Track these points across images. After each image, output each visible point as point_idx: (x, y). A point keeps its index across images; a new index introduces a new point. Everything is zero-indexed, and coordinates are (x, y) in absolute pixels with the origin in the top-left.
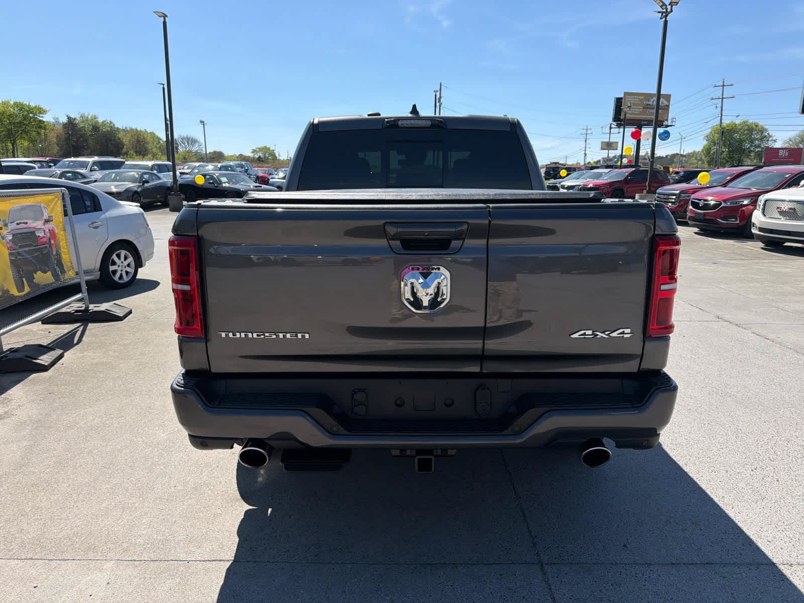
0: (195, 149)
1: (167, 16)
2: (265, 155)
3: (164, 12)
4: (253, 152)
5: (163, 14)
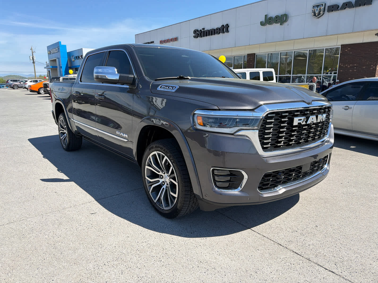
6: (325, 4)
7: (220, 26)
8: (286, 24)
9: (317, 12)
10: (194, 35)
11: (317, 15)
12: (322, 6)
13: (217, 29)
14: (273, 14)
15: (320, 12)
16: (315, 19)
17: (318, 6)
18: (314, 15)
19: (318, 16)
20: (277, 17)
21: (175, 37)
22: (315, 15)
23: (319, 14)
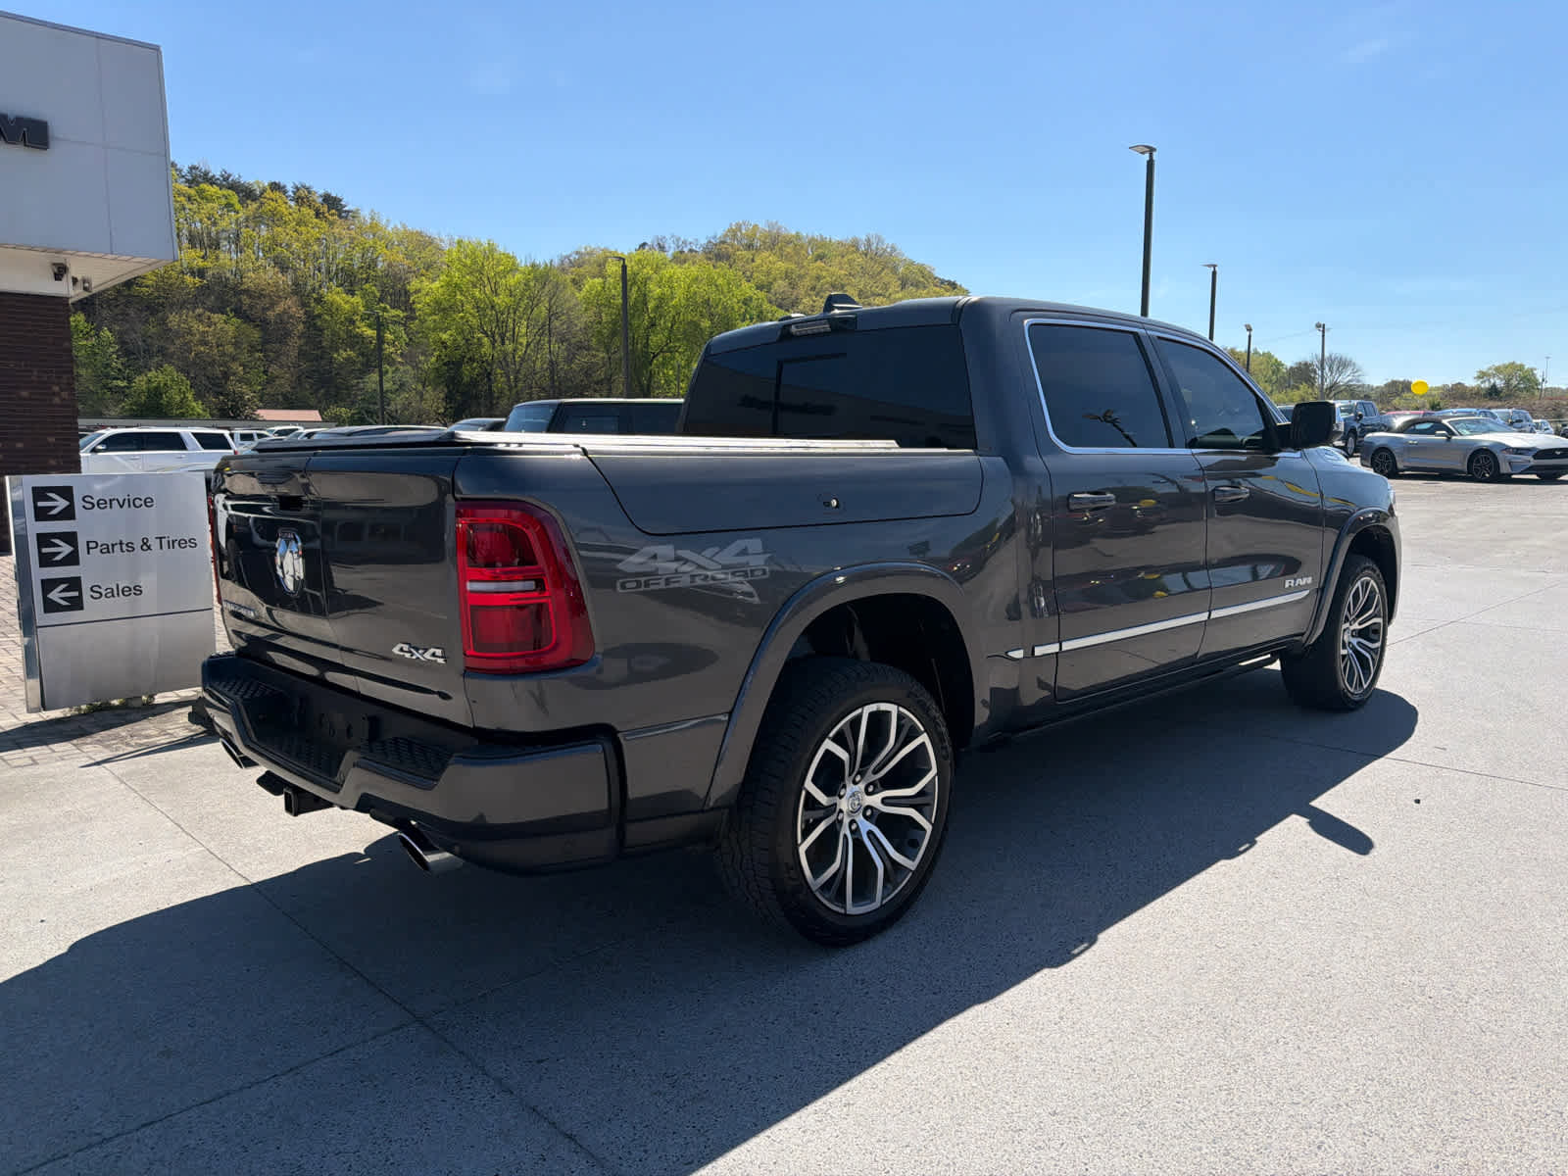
0: (1344, 379)
1: (1154, 150)
2: (1508, 383)
3: (1146, 144)
4: (1479, 377)
5: (1146, 147)
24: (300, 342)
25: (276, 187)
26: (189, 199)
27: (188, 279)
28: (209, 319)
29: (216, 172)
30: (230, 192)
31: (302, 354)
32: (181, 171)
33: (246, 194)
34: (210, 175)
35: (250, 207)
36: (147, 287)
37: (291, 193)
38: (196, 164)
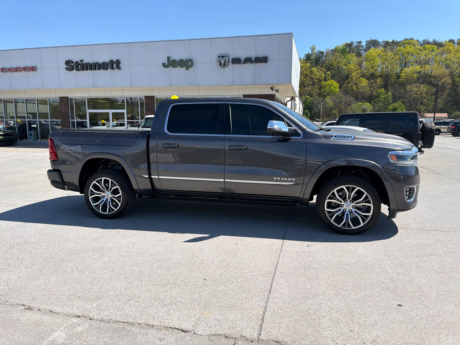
6: (229, 56)
7: (107, 60)
8: (191, 69)
9: (222, 62)
10: (66, 67)
11: (222, 65)
12: (226, 57)
13: (104, 63)
14: (177, 56)
15: (225, 63)
16: (221, 69)
17: (223, 57)
18: (219, 65)
19: (224, 66)
20: (181, 61)
21: (31, 66)
22: (221, 65)
23: (225, 65)
24: (449, 91)
25: (451, 41)
26: (420, 50)
27: (415, 75)
28: (419, 86)
29: (431, 40)
30: (434, 46)
31: (449, 95)
32: (420, 42)
33: (440, 45)
34: (429, 41)
35: (440, 49)
36: (403, 79)
37: (456, 42)
38: (425, 39)
